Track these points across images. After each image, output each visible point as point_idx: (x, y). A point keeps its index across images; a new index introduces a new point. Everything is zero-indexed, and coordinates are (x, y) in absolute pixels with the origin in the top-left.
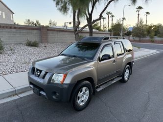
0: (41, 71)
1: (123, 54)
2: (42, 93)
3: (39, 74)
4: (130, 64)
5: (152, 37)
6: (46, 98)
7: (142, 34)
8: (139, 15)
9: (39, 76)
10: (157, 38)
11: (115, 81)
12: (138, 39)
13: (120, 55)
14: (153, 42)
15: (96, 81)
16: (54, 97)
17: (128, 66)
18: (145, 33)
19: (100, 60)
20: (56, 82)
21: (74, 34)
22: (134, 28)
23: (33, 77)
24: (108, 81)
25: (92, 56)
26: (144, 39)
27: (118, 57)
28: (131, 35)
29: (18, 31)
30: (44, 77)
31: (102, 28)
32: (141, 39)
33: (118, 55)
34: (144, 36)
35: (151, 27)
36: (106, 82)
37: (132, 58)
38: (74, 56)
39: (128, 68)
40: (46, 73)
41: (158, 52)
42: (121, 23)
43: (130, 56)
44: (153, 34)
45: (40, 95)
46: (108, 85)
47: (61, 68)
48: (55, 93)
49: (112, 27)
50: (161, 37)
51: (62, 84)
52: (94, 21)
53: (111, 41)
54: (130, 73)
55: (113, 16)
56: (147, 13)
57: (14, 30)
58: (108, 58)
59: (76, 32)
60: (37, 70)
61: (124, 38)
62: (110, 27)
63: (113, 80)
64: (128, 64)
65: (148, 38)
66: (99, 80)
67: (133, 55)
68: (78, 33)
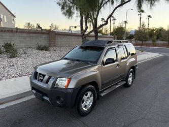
0: (44, 76)
1: (127, 57)
2: (45, 98)
3: (42, 78)
4: (133, 68)
5: (154, 41)
6: (49, 104)
7: (144, 38)
8: (141, 18)
9: (42, 81)
10: (159, 42)
11: (119, 86)
12: (140, 42)
13: (124, 58)
14: (155, 45)
15: (100, 85)
16: (58, 102)
17: (132, 70)
18: (148, 36)
19: (104, 64)
20: (60, 86)
21: (81, 38)
22: (136, 32)
23: (36, 82)
24: (112, 86)
25: (95, 60)
26: (146, 42)
27: (122, 61)
28: (134, 39)
29: (28, 35)
30: (47, 82)
31: (103, 31)
32: (143, 42)
33: (122, 59)
34: (146, 39)
35: (153, 30)
36: (110, 87)
37: (136, 61)
38: (78, 60)
39: (132, 72)
40: (50, 77)
41: (161, 55)
42: (124, 26)
43: (133, 59)
44: (155, 37)
45: (43, 100)
46: (112, 90)
47: (65, 72)
48: (59, 98)
49: (114, 30)
50: (163, 41)
51: (67, 88)
52: (101, 26)
53: (114, 44)
54: (134, 78)
55: (114, 19)
56: (149, 16)
57: (24, 35)
58: (112, 62)
59: (84, 36)
60: (40, 74)
61: (127, 42)
62: (112, 31)
63: (117, 84)
64: (131, 68)
65: (150, 42)
66: (103, 85)
67: (136, 59)
68: (85, 37)
